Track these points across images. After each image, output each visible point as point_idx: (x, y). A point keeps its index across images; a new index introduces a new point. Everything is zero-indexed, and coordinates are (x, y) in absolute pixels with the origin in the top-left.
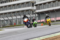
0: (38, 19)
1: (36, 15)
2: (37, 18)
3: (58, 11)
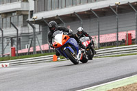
0: (41, 41)
1: (34, 28)
2: (40, 38)
3: (104, 15)
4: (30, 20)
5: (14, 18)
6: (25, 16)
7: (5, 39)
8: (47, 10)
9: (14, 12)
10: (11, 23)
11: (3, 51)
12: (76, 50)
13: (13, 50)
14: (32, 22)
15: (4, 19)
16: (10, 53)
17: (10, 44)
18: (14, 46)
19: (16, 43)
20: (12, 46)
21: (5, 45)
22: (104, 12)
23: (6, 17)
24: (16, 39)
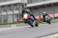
4: (25, 7)
5: (18, 6)
6: (23, 6)
7: (14, 15)
8: (32, 3)
9: (18, 4)
10: (17, 8)
11: (13, 20)
12: (33, 21)
13: (18, 20)
14: (26, 8)
15: (14, 7)
16: (16, 21)
17: (16, 17)
18: (18, 18)
19: (19, 17)
20: (17, 18)
21: (14, 17)
22: (56, 4)
23: (15, 6)
24: (19, 15)
